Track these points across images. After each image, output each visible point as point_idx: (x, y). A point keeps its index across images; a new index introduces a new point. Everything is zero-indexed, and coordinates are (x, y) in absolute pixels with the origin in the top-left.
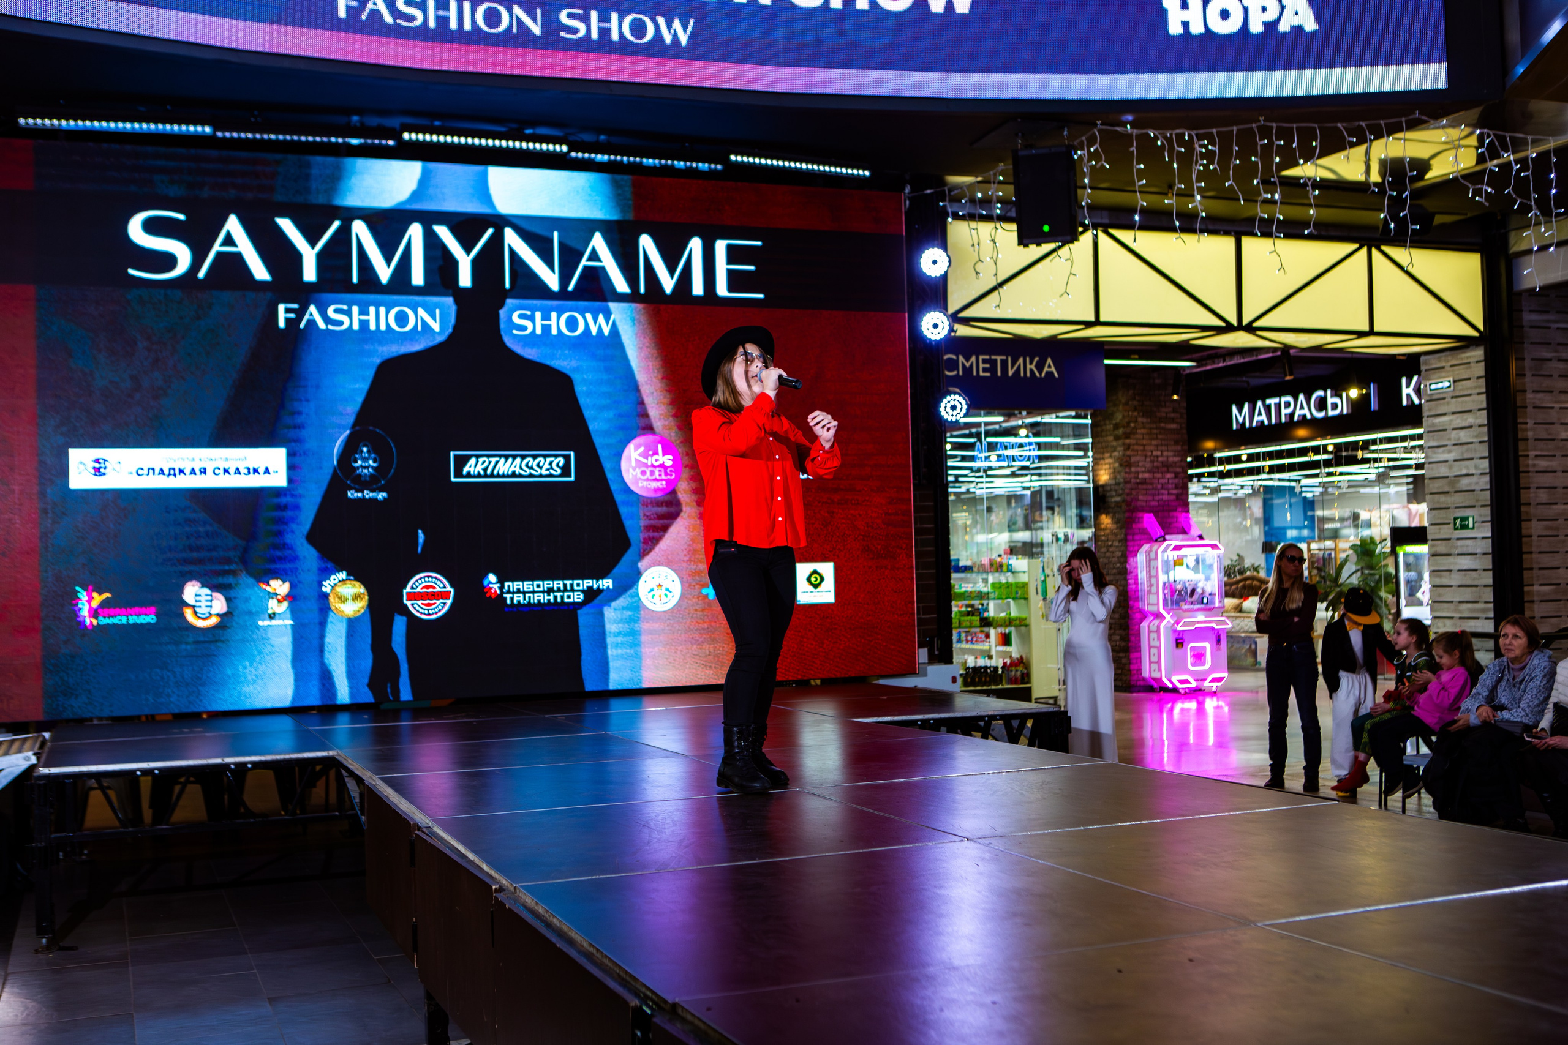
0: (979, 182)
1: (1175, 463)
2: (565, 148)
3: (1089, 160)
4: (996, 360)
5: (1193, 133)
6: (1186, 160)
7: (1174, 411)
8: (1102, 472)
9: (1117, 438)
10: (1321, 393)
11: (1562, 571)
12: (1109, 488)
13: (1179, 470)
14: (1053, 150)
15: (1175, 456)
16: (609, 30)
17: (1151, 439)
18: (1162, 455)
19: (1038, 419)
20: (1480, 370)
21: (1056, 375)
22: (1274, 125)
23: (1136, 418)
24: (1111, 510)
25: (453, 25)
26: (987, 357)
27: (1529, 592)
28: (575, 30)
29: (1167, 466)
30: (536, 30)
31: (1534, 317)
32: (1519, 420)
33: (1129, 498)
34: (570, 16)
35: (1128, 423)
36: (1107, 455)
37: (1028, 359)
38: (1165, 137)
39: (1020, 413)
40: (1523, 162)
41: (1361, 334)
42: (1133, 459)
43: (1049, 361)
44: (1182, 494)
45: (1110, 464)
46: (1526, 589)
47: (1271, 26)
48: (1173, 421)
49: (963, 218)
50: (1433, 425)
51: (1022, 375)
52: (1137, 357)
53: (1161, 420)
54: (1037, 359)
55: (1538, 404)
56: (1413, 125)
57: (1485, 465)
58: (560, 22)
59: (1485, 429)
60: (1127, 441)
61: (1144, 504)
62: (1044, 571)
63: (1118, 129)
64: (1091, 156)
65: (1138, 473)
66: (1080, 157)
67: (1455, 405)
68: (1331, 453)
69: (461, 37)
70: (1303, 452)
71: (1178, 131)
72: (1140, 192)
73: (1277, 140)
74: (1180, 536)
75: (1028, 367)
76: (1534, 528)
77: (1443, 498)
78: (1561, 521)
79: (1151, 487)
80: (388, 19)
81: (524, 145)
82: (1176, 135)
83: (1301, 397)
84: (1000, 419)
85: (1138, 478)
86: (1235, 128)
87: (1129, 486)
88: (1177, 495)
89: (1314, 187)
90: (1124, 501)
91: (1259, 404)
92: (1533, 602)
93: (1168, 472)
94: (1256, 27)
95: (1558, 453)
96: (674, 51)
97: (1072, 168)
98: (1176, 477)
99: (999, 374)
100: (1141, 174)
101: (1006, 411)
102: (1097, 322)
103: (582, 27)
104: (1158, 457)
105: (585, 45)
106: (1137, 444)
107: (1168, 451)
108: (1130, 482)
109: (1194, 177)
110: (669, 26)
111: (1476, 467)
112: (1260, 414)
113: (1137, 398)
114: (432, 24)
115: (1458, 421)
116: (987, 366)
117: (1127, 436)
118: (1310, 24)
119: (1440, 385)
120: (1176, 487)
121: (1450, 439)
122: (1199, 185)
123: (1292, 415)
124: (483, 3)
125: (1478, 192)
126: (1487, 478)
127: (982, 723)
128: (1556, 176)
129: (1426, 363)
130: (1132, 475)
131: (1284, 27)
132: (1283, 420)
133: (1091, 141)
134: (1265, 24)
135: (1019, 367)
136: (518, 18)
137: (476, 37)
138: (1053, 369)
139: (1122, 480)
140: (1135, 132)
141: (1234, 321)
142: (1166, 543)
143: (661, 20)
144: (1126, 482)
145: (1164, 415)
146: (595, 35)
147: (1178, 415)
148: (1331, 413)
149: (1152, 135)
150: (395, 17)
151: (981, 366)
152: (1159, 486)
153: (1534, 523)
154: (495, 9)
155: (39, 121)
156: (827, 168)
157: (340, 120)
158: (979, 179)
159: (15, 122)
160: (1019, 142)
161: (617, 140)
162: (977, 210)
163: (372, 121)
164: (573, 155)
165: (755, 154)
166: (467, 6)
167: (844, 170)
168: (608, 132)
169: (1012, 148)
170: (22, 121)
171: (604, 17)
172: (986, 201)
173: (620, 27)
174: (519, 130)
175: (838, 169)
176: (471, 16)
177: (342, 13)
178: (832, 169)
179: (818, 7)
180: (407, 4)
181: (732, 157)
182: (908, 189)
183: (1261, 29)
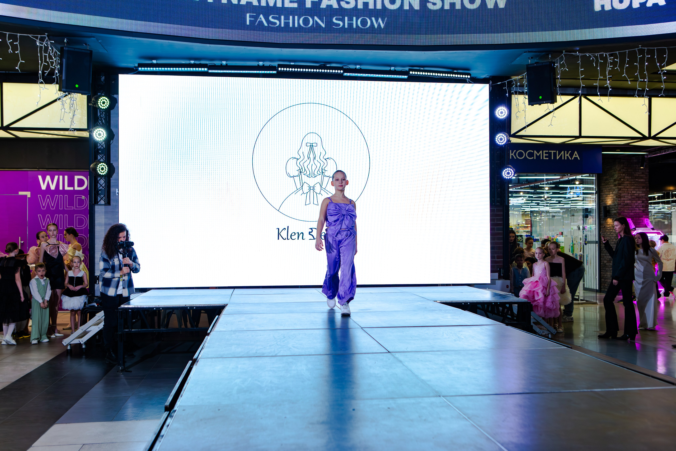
1: (643, 196)
2: (342, 71)
3: (560, 68)
4: (551, 152)
5: (607, 54)
6: (604, 66)
7: (643, 174)
8: (609, 200)
9: (615, 185)
12: (611, 207)
13: (644, 199)
14: (544, 64)
15: (642, 193)
16: (352, 24)
17: (631, 186)
18: (636, 193)
19: (574, 177)
21: (579, 159)
22: (646, 48)
23: (624, 176)
24: (612, 216)
25: (291, 25)
26: (548, 151)
28: (339, 25)
29: (639, 198)
30: (323, 25)
33: (620, 211)
34: (336, 19)
35: (620, 179)
36: (611, 193)
37: (566, 152)
38: (595, 56)
39: (568, 175)
42: (622, 195)
43: (576, 152)
44: (645, 210)
45: (612, 196)
47: (643, 5)
48: (642, 178)
51: (563, 159)
52: (619, 150)
53: (636, 177)
54: (570, 152)
58: (333, 22)
60: (620, 187)
61: (626, 214)
62: (573, 242)
65: (624, 200)
66: (557, 66)
69: (294, 30)
71: (600, 53)
72: (581, 79)
73: (647, 55)
74: (643, 228)
75: (566, 155)
79: (630, 207)
80: (266, 24)
81: (326, 71)
82: (600, 55)
84: (559, 177)
85: (624, 203)
86: (627, 50)
87: (620, 206)
88: (643, 210)
89: (664, 74)
90: (617, 213)
93: (639, 200)
94: (636, 5)
96: (379, 31)
97: (553, 70)
98: (643, 202)
99: (552, 159)
100: (582, 73)
101: (562, 174)
102: (580, 136)
103: (341, 23)
104: (634, 193)
105: (342, 30)
106: (624, 188)
107: (639, 191)
108: (620, 204)
109: (607, 73)
110: (377, 21)
113: (625, 168)
114: (282, 25)
116: (548, 155)
117: (619, 184)
118: (662, 2)
120: (643, 207)
122: (609, 76)
124: (303, 16)
127: (508, 305)
130: (622, 202)
131: (649, 4)
133: (561, 59)
135: (562, 154)
136: (316, 21)
137: (300, 30)
138: (577, 156)
139: (617, 203)
140: (580, 54)
141: (647, 135)
142: (636, 231)
143: (373, 19)
144: (618, 205)
145: (637, 175)
146: (346, 26)
147: (645, 176)
149: (588, 55)
150: (268, 24)
151: (544, 155)
152: (634, 206)
154: (307, 18)
155: (146, 68)
156: (451, 75)
157: (255, 64)
158: (520, 77)
159: (137, 70)
160: (530, 61)
161: (364, 67)
162: (519, 90)
163: (267, 64)
164: (345, 74)
165: (420, 71)
166: (296, 17)
167: (459, 76)
168: (360, 64)
169: (527, 63)
170: (140, 69)
171: (350, 19)
172: (522, 86)
173: (357, 22)
174: (324, 65)
175: (456, 76)
176: (298, 21)
177: (248, 23)
178: (454, 75)
179: (440, 9)
180: (273, 18)
181: (411, 73)
182: (491, 82)
183: (638, 6)
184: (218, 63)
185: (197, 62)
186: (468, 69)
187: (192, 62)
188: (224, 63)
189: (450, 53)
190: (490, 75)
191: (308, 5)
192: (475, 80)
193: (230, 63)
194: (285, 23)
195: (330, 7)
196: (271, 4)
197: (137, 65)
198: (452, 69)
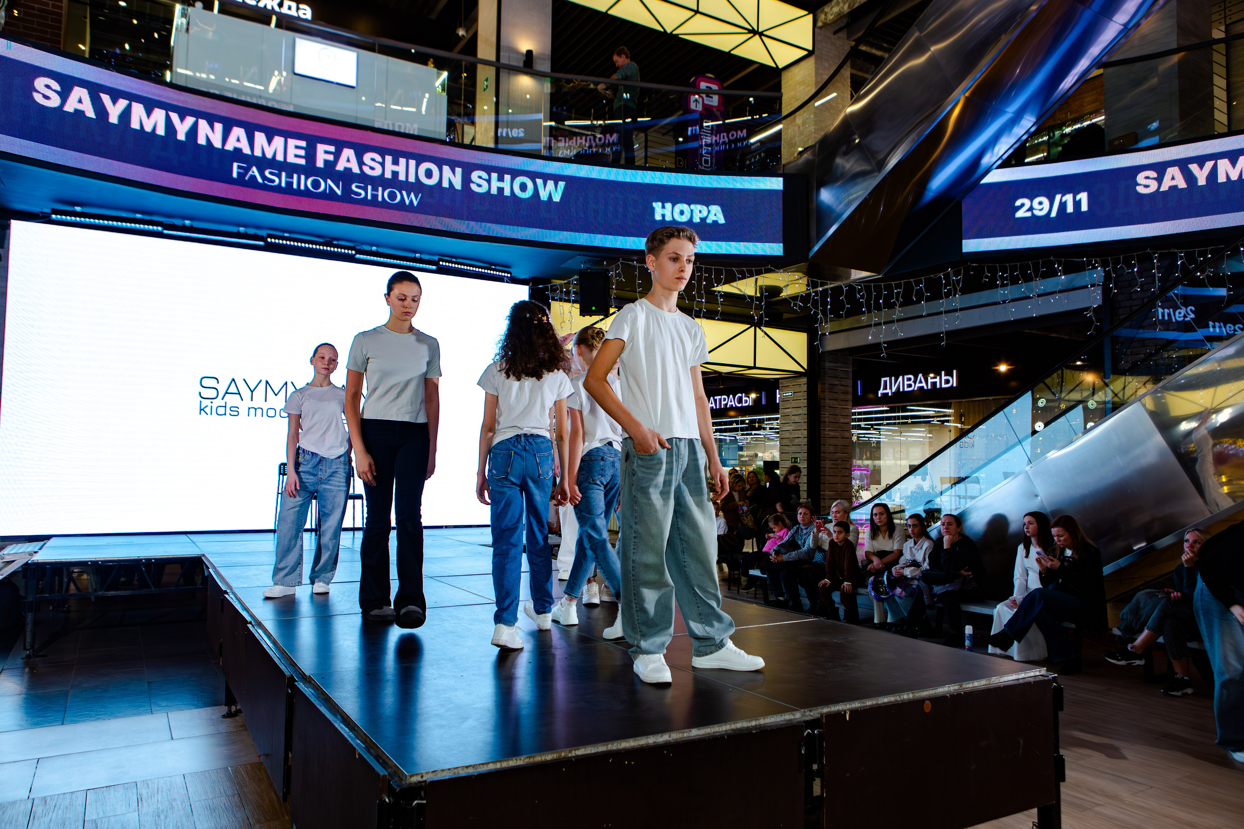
0: (565, 283)
2: (354, 252)
3: (616, 277)
10: (740, 395)
11: (839, 485)
14: (599, 271)
16: (377, 195)
20: (805, 388)
22: (703, 266)
25: (295, 186)
27: (823, 494)
28: (360, 194)
30: (339, 192)
31: (831, 364)
32: (821, 413)
34: (357, 187)
40: (816, 293)
41: (750, 368)
46: (822, 493)
47: (703, 220)
49: (556, 300)
50: (784, 413)
55: (831, 405)
56: (769, 271)
57: (805, 433)
58: (352, 189)
59: (806, 416)
63: (630, 263)
64: (617, 275)
66: (612, 275)
67: (794, 404)
68: (746, 424)
69: (298, 192)
70: (731, 423)
73: (704, 273)
76: (827, 464)
77: (786, 448)
78: (839, 461)
80: (260, 180)
81: (332, 249)
83: (731, 396)
89: (721, 296)
91: (712, 398)
92: (825, 499)
94: (696, 220)
95: (839, 429)
96: (410, 208)
97: (608, 279)
100: (640, 285)
103: (363, 193)
105: (364, 202)
110: (408, 196)
111: (802, 434)
112: (712, 404)
114: (283, 185)
115: (795, 412)
118: (722, 220)
119: (787, 394)
121: (791, 420)
123: (726, 404)
124: (312, 177)
125: (795, 305)
126: (806, 440)
128: (830, 300)
129: (782, 384)
131: (709, 221)
132: (722, 407)
133: (617, 268)
134: (701, 219)
136: (330, 186)
137: (307, 193)
140: (638, 265)
143: (404, 193)
146: (369, 197)
148: (744, 405)
150: (263, 181)
153: (827, 461)
154: (318, 180)
155: (64, 217)
156: (489, 272)
157: (234, 229)
158: (565, 282)
159: (50, 217)
160: (582, 266)
161: (381, 250)
162: (564, 297)
163: (251, 231)
164: (358, 256)
165: (452, 262)
166: (303, 177)
167: (498, 273)
168: (377, 246)
169: (579, 268)
170: (54, 216)
171: (375, 189)
172: (568, 293)
173: (383, 194)
174: (330, 241)
175: (495, 273)
176: (305, 183)
177: (235, 175)
178: (492, 272)
179: (485, 193)
180: (271, 173)
181: (441, 263)
182: (531, 284)
183: (698, 221)
184: (178, 222)
185: (147, 217)
186: (508, 267)
187: (139, 216)
188: (187, 223)
189: (495, 246)
190: (533, 276)
191: (320, 164)
192: (514, 280)
193: (197, 224)
194: (287, 183)
195: (348, 170)
196: (269, 155)
197: (49, 211)
198: (490, 265)
